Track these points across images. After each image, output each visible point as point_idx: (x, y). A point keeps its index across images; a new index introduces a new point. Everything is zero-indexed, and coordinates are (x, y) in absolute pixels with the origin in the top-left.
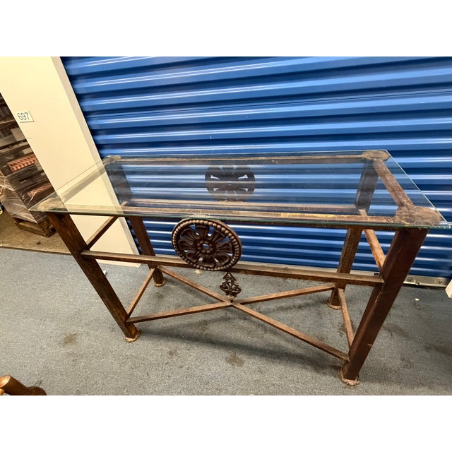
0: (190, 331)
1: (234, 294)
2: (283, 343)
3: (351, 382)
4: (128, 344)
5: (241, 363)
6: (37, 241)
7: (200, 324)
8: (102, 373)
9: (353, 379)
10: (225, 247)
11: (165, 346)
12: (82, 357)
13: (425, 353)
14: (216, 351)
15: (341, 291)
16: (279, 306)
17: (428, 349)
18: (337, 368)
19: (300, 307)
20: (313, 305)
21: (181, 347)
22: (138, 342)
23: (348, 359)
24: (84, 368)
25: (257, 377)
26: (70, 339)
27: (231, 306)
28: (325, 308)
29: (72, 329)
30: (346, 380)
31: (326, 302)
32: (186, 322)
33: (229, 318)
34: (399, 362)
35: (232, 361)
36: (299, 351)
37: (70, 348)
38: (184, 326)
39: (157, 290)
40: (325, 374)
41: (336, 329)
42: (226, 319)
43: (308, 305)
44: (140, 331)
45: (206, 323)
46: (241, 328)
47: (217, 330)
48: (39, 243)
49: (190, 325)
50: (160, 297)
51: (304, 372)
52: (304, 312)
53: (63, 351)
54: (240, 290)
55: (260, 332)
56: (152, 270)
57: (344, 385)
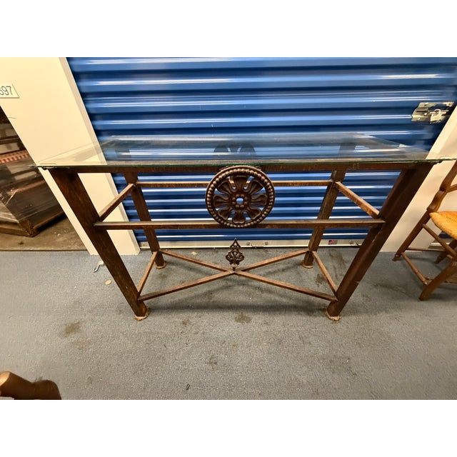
0: (199, 301)
1: (237, 263)
2: (277, 298)
3: (336, 318)
4: (139, 322)
5: (249, 320)
6: (20, 242)
7: (205, 294)
8: (115, 354)
9: (336, 315)
10: (259, 200)
11: (177, 318)
12: (90, 344)
13: (375, 289)
14: (225, 314)
15: (314, 252)
16: (267, 271)
17: (376, 286)
18: (323, 310)
19: (283, 270)
20: (292, 267)
21: (193, 316)
22: (149, 318)
23: (336, 299)
24: (94, 353)
25: (265, 328)
26: (72, 329)
27: (234, 274)
28: (301, 269)
29: (74, 319)
30: (332, 318)
31: (301, 264)
32: (192, 294)
33: (230, 286)
34: (362, 298)
35: (241, 319)
36: (292, 302)
37: (74, 337)
38: (192, 298)
39: (159, 272)
40: (315, 316)
41: (314, 283)
42: (228, 287)
43: (288, 268)
44: (150, 309)
45: (210, 292)
46: (241, 292)
47: (221, 297)
48: (22, 243)
49: (197, 296)
50: (163, 277)
51: (300, 317)
52: (288, 273)
53: (66, 341)
54: (243, 257)
55: (258, 292)
56: (155, 253)
57: (331, 321)
